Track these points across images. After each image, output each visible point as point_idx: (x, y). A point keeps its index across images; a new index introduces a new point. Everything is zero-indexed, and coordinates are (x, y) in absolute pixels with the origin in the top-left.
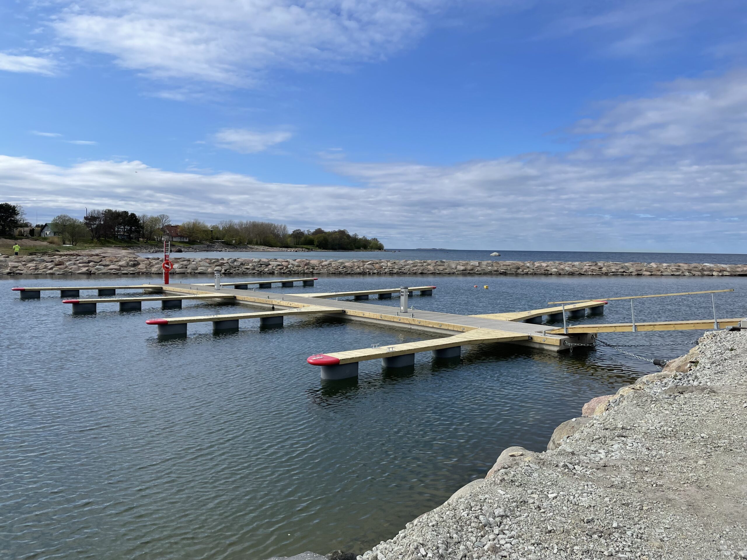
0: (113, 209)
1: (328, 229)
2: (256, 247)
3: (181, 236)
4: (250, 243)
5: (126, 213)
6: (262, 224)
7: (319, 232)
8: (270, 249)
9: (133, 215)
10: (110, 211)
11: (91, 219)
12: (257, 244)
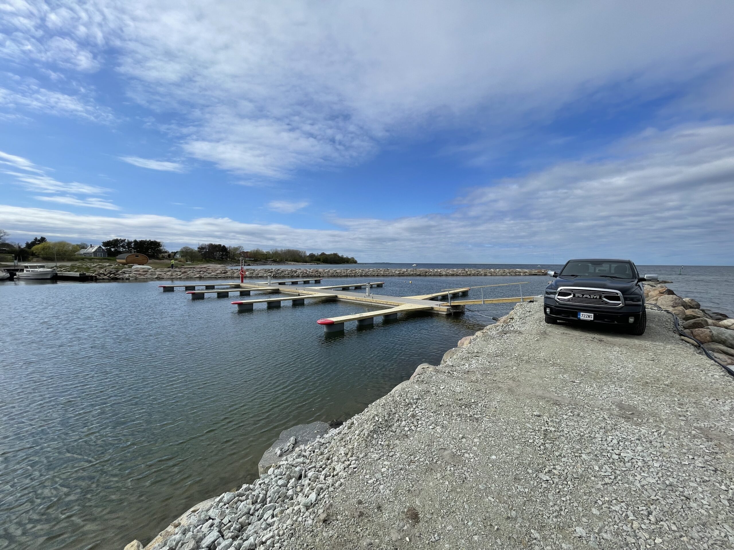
0: (213, 243)
1: (327, 253)
2: (290, 262)
3: (250, 257)
4: (287, 260)
5: (220, 245)
6: (293, 250)
7: (323, 254)
8: (297, 264)
9: (224, 246)
10: (211, 244)
11: (201, 248)
12: (290, 261)
